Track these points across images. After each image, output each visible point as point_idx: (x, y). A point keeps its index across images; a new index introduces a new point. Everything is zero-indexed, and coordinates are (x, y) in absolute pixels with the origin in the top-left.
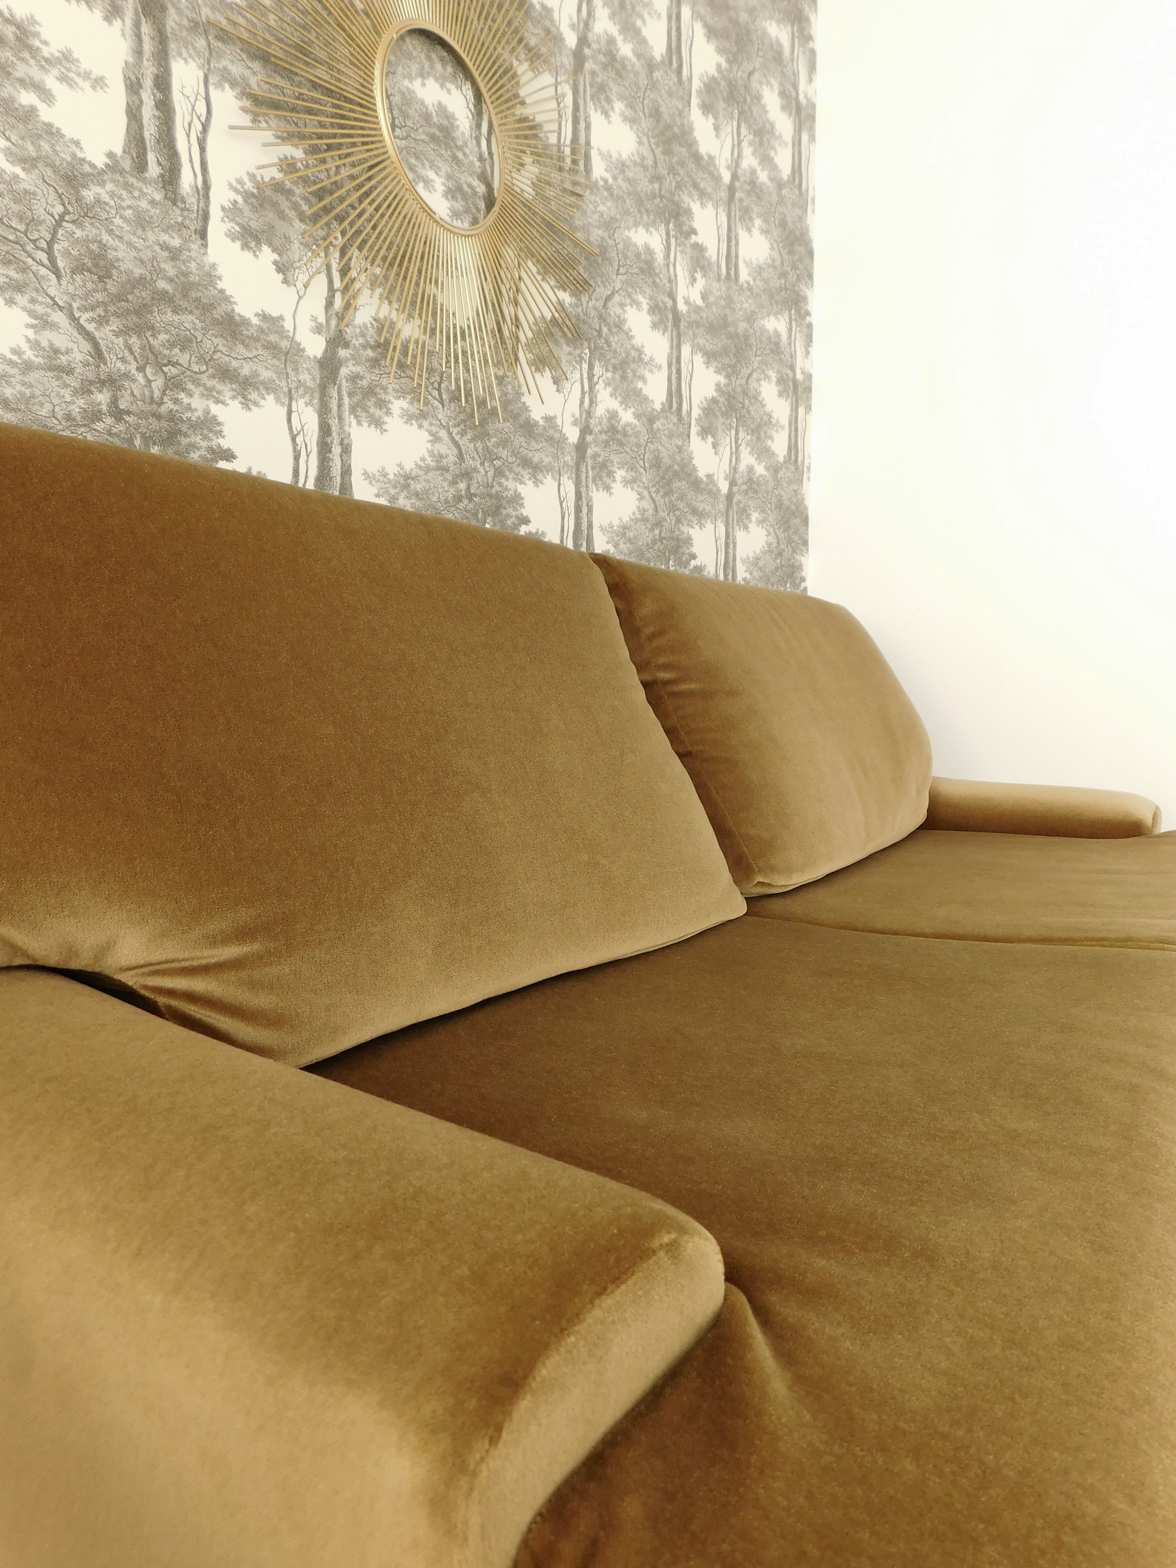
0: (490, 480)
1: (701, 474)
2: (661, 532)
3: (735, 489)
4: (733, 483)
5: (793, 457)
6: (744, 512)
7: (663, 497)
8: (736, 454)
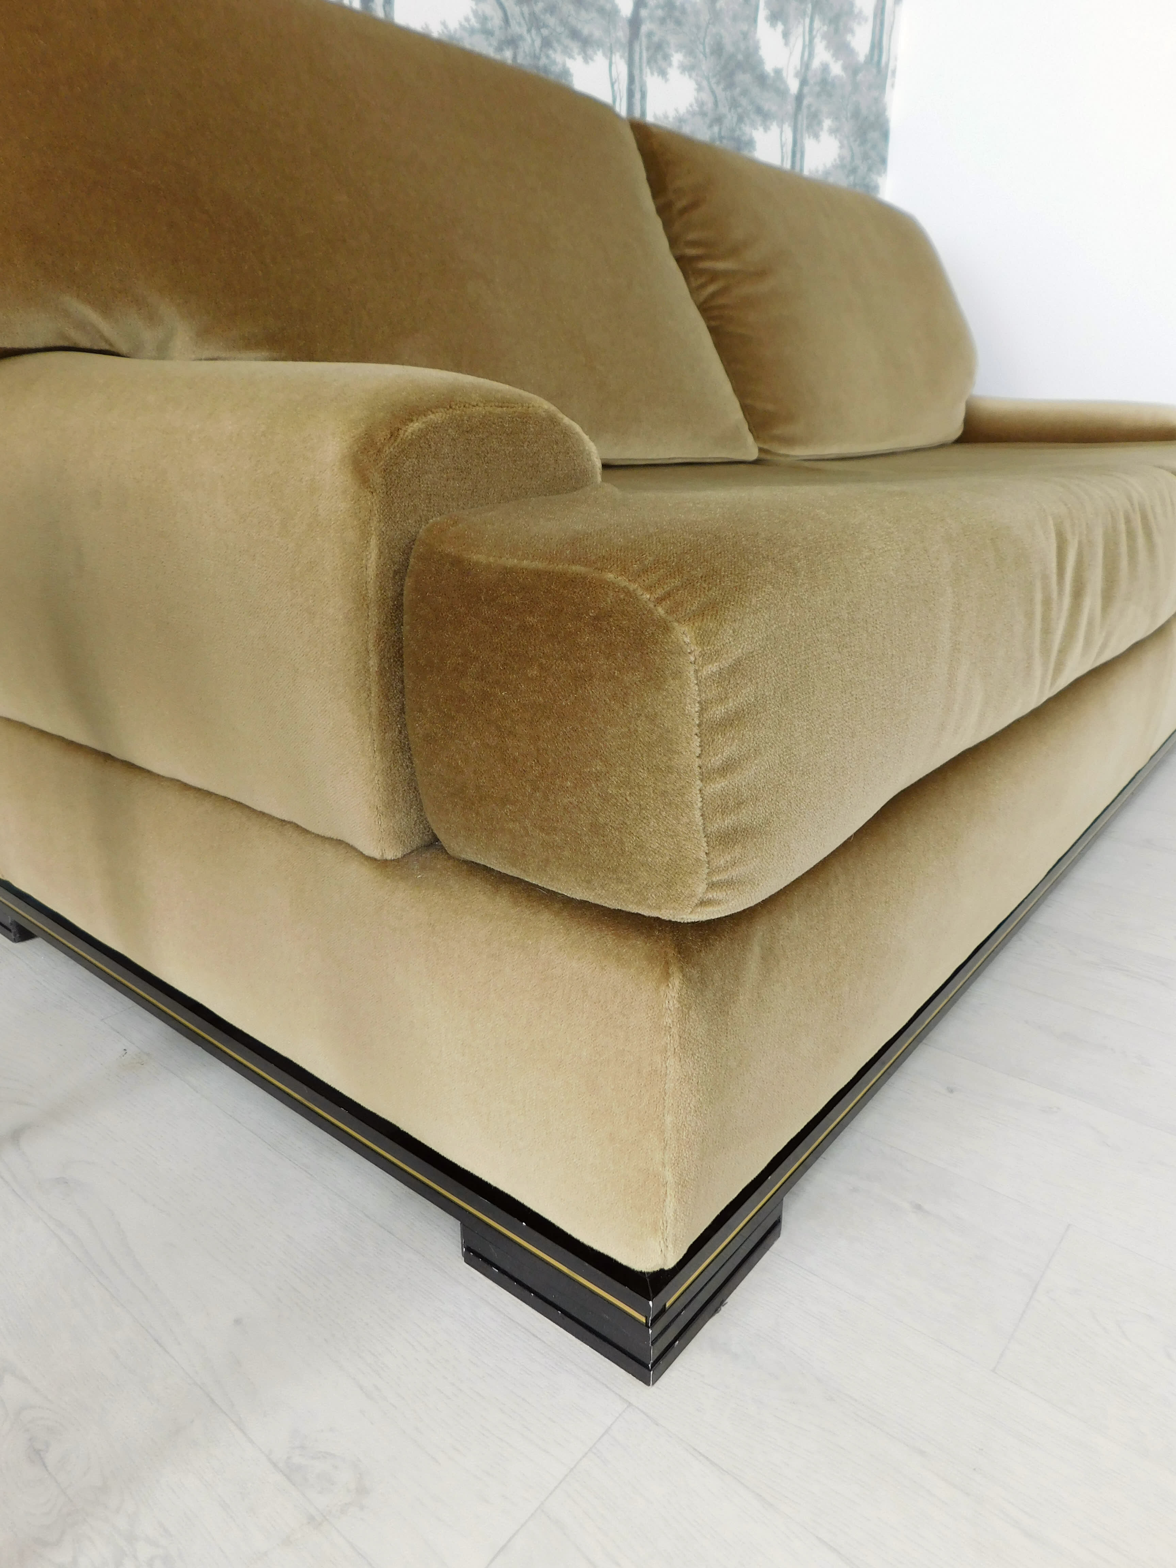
0: (538, 50)
1: (769, 67)
2: (720, 129)
3: (806, 90)
4: (804, 82)
5: (876, 58)
6: (815, 119)
7: (725, 89)
8: (809, 46)
